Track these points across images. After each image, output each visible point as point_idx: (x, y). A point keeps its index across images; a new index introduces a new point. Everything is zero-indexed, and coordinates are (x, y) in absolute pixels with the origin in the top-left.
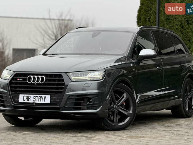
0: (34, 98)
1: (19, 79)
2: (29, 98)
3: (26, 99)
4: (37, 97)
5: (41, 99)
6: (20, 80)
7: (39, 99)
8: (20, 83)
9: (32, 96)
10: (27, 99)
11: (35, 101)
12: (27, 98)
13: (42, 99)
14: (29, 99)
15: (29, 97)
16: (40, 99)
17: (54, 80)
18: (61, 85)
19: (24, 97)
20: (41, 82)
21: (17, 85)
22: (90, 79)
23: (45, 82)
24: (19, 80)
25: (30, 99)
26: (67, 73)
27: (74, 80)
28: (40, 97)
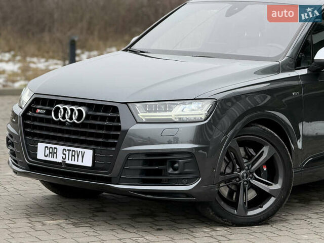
0: (64, 154)
1: (40, 109)
2: (54, 153)
3: (50, 153)
4: (69, 150)
5: (76, 156)
6: (42, 111)
7: (72, 156)
8: (41, 120)
9: (60, 148)
10: (52, 153)
11: (65, 159)
12: (51, 151)
13: (78, 156)
14: (55, 155)
15: (55, 150)
16: (74, 156)
17: (103, 119)
18: (115, 131)
19: (46, 149)
20: (77, 120)
21: (36, 123)
22: (180, 118)
23: (84, 120)
24: (39, 113)
25: (56, 153)
26: (130, 105)
27: (144, 120)
28: (75, 151)
